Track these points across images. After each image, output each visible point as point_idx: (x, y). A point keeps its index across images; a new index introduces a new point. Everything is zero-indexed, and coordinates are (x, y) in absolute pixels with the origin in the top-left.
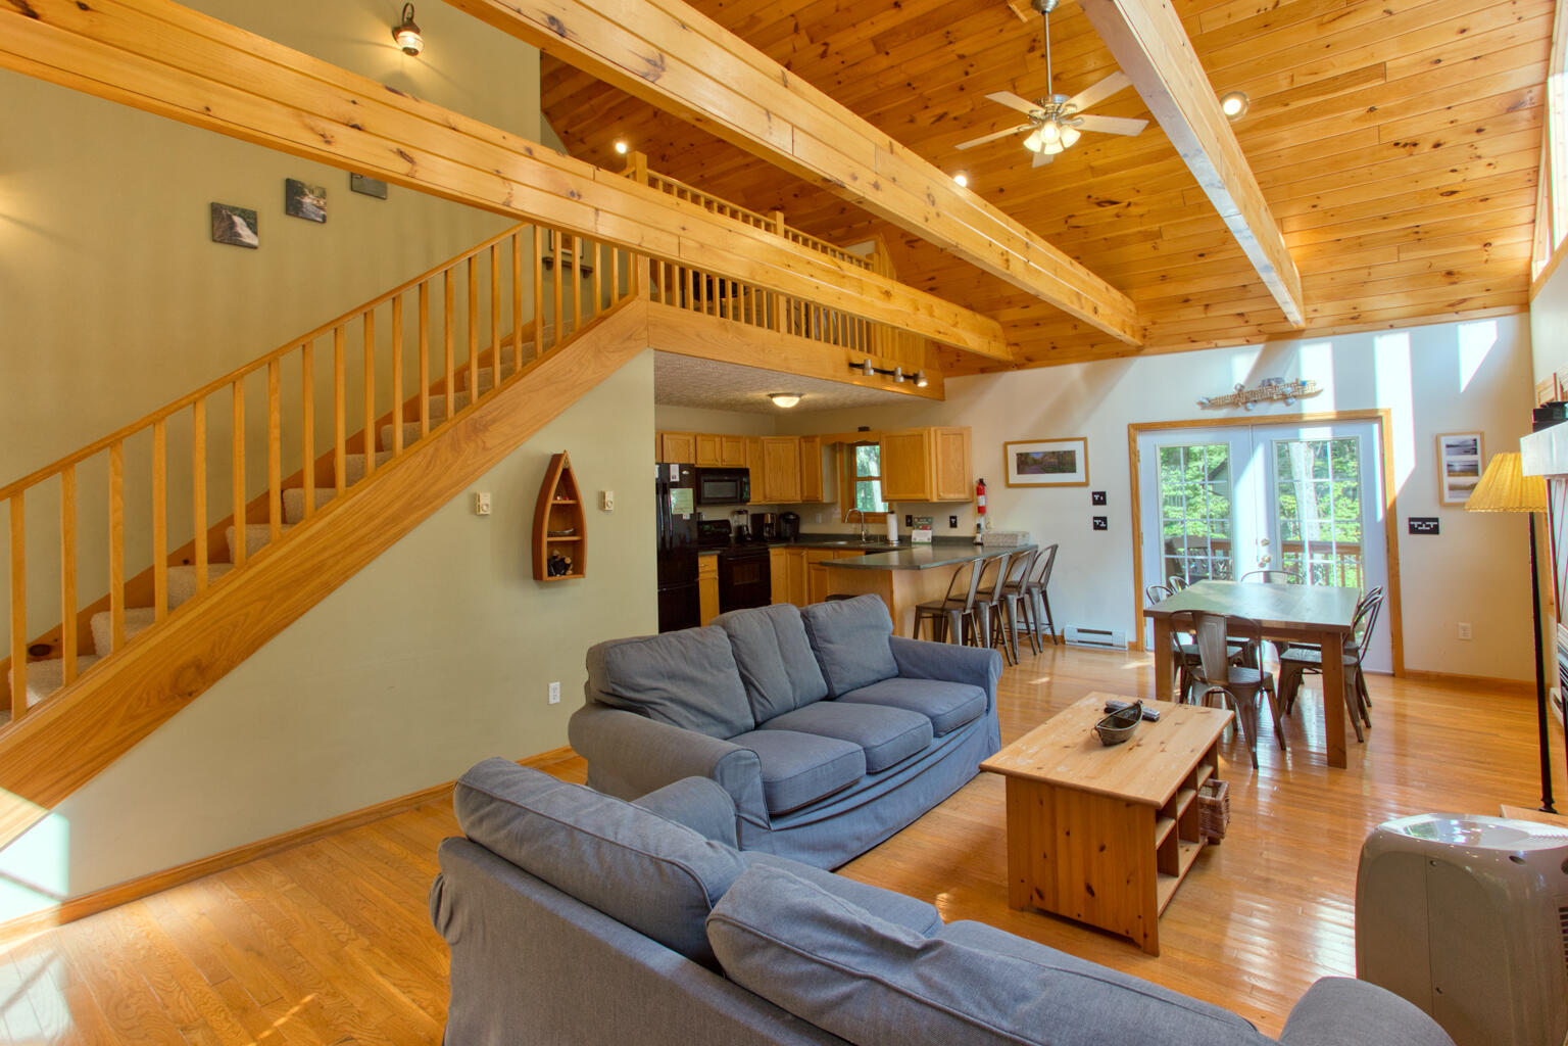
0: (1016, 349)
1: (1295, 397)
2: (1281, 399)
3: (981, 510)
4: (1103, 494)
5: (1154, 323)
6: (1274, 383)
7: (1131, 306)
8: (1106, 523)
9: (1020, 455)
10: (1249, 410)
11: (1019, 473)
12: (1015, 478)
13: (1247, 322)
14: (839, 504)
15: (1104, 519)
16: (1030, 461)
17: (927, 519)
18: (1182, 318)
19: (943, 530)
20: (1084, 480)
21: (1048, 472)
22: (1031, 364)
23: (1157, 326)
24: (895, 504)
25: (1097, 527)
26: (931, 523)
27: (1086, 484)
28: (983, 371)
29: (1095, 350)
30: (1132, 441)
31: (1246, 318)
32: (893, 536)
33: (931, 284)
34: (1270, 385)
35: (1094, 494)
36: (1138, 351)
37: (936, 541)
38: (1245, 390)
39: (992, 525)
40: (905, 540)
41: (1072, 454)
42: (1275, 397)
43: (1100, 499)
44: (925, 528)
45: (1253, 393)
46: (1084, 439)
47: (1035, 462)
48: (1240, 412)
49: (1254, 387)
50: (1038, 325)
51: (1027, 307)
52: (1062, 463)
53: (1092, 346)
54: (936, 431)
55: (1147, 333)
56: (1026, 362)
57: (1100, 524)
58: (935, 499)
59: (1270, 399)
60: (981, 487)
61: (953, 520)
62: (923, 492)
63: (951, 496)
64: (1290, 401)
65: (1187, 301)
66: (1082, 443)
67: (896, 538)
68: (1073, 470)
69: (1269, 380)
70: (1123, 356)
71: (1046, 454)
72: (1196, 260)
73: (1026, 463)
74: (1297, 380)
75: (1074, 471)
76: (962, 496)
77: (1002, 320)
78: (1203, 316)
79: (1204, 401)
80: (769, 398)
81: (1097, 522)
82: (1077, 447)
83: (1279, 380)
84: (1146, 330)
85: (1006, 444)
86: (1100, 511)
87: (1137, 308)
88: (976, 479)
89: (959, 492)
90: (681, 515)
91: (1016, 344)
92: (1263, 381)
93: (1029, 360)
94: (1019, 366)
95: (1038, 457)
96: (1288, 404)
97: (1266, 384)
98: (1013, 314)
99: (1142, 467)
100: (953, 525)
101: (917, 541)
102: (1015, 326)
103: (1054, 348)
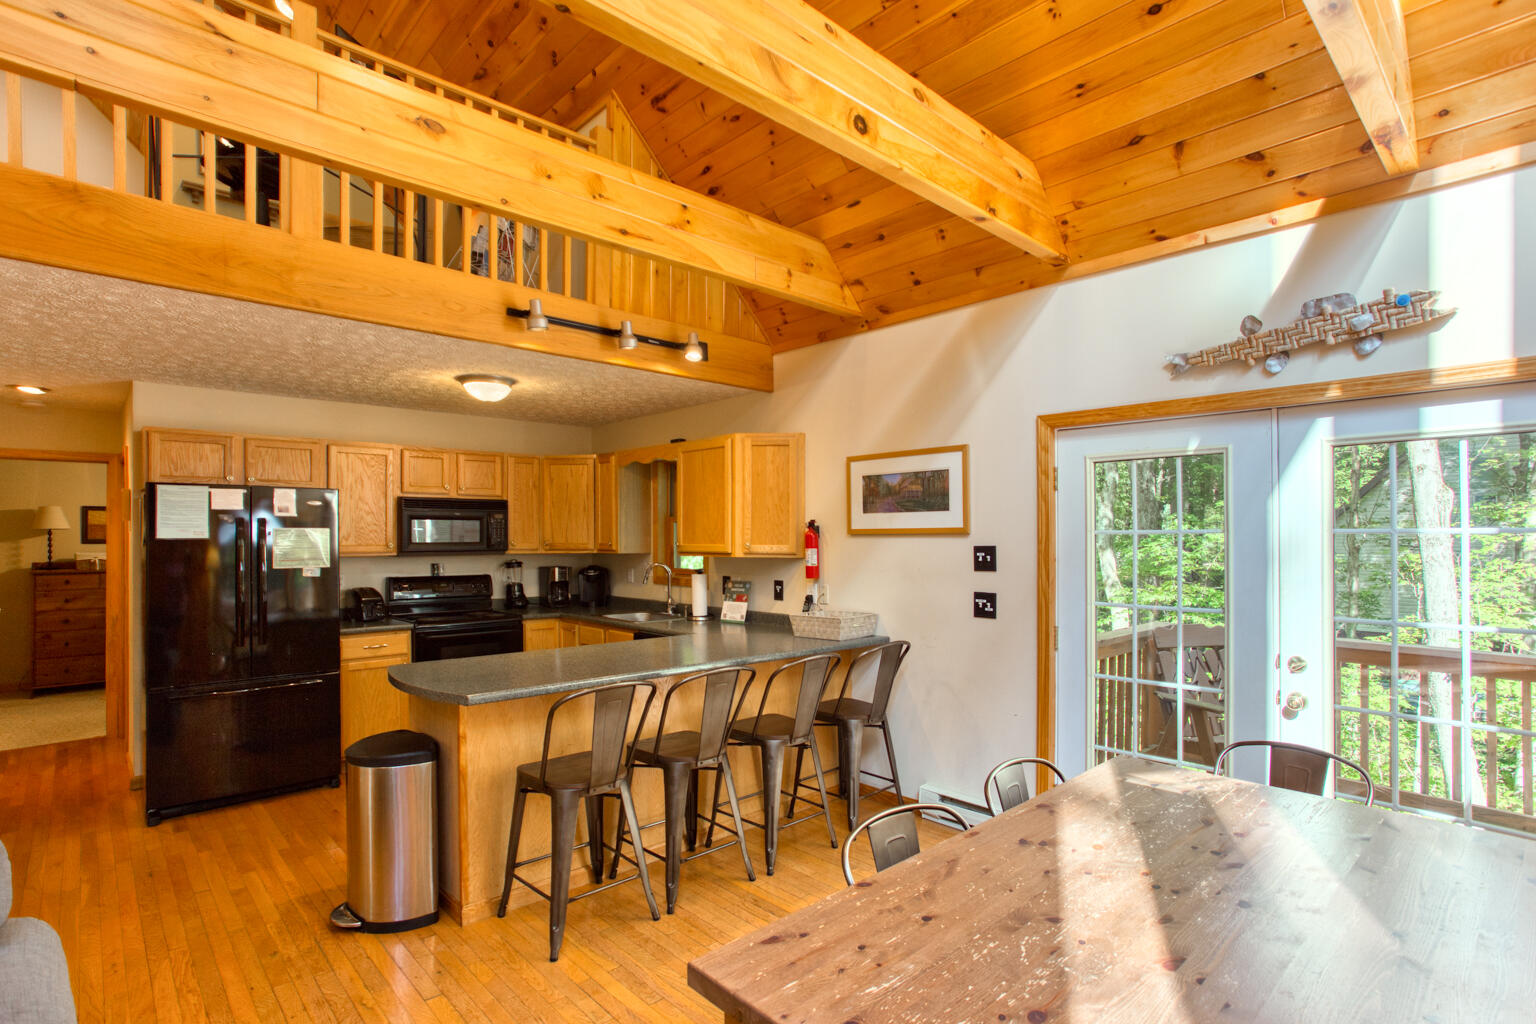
0: (858, 289)
1: (1380, 335)
2: (1344, 343)
3: (812, 573)
4: (990, 551)
5: (1078, 206)
6: (1329, 308)
7: (1028, 170)
8: (994, 606)
9: (867, 479)
10: (1270, 374)
11: (866, 510)
12: (863, 520)
13: (1271, 173)
14: (652, 555)
15: (991, 598)
16: (882, 490)
17: (745, 583)
18: (1132, 185)
19: (765, 604)
20: (961, 525)
21: (908, 510)
22: (889, 318)
23: (1084, 211)
24: (711, 558)
25: (979, 612)
26: (748, 591)
27: (962, 532)
28: (823, 337)
29: (984, 277)
30: (1043, 450)
31: (1269, 164)
32: (700, 610)
33: (709, 180)
34: (1321, 314)
35: (977, 549)
36: (1057, 270)
37: (753, 620)
38: (1264, 330)
39: (828, 598)
40: (713, 615)
41: (942, 475)
42: (1331, 340)
43: (986, 559)
44: (739, 599)
45: (1280, 334)
46: (963, 449)
47: (890, 491)
48: (1252, 381)
49: (1287, 319)
50: (881, 238)
51: (857, 203)
52: (929, 492)
53: (978, 271)
54: (743, 441)
55: (1070, 231)
56: (880, 314)
57: (985, 606)
58: (739, 553)
59: (1320, 347)
60: (812, 536)
61: (778, 588)
62: (722, 540)
63: (764, 549)
64: (1367, 346)
65: (1136, 141)
66: (959, 455)
67: (704, 612)
68: (944, 506)
69: (1319, 301)
70: (1032, 287)
71: (905, 476)
72: (1144, 27)
73: (879, 494)
74: (1386, 293)
75: (946, 508)
76: (784, 549)
77: (826, 236)
78: (1173, 173)
79: (1178, 361)
80: (458, 384)
81: (981, 602)
82: (951, 462)
83: (1340, 300)
84: (1065, 223)
85: (851, 460)
86: (986, 582)
87: (1042, 176)
88: (808, 520)
89: (780, 542)
90: (301, 570)
91: (858, 282)
92: (1305, 306)
93: (885, 310)
94: (870, 325)
95: (894, 482)
96: (1362, 356)
97: (1311, 311)
98: (840, 221)
99: (1061, 500)
100: (779, 596)
101: (728, 619)
102: (848, 246)
103: (917, 283)
